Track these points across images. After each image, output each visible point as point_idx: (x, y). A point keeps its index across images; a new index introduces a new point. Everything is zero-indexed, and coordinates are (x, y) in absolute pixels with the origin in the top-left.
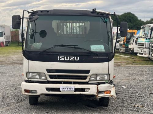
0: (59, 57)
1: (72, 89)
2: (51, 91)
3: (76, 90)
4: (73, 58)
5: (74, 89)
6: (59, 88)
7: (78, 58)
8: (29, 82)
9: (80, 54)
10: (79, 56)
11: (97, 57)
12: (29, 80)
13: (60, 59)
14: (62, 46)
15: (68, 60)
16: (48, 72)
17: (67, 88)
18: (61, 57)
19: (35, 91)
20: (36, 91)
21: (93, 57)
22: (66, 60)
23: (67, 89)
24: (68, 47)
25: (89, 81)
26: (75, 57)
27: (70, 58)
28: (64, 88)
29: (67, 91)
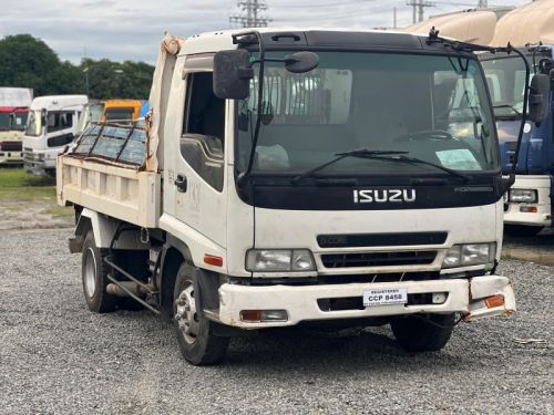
0: (355, 193)
1: (400, 297)
2: (333, 309)
4: (399, 192)
5: (405, 299)
6: (361, 298)
7: (413, 192)
8: (252, 285)
9: (421, 180)
10: (415, 185)
11: (465, 189)
12: (256, 275)
13: (360, 197)
14: (364, 154)
15: (385, 200)
16: (321, 246)
17: (384, 295)
18: (361, 193)
19: (283, 311)
20: (283, 314)
21: (456, 190)
22: (377, 200)
23: (384, 298)
24: (380, 158)
25: (442, 268)
26: (405, 192)
27: (389, 195)
28: (376, 296)
29: (385, 305)
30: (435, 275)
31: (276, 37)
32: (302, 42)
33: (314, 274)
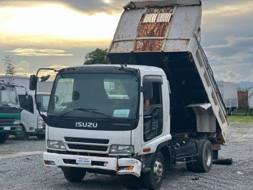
0: (76, 123)
1: (89, 161)
2: (69, 163)
3: (93, 163)
4: (91, 124)
6: (75, 160)
7: (97, 124)
9: (98, 120)
10: (97, 122)
11: (118, 124)
12: (50, 149)
13: (78, 125)
14: (81, 110)
15: (86, 126)
16: (66, 141)
18: (79, 123)
19: (53, 162)
21: (113, 124)
23: (83, 161)
24: (88, 111)
25: (109, 153)
26: (94, 124)
27: (88, 124)
28: (81, 160)
29: (83, 164)
31: (68, 69)
32: (75, 71)
33: (65, 150)
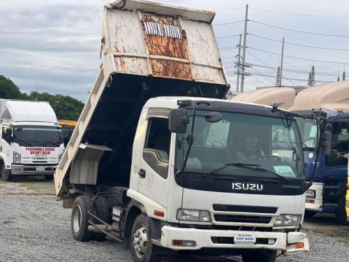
0: (233, 184)
1: (252, 239)
2: (218, 243)
4: (255, 186)
5: (255, 240)
8: (179, 227)
9: (266, 180)
10: (263, 183)
12: (181, 222)
13: (235, 186)
14: (239, 165)
15: (247, 189)
16: (215, 210)
17: (244, 237)
18: (236, 184)
20: (194, 243)
21: (283, 186)
22: (244, 188)
23: (244, 239)
24: (246, 168)
25: (274, 226)
26: (258, 185)
27: (250, 186)
28: (241, 237)
29: (245, 243)
30: (270, 229)
31: (198, 103)
32: (211, 106)
33: (210, 224)
